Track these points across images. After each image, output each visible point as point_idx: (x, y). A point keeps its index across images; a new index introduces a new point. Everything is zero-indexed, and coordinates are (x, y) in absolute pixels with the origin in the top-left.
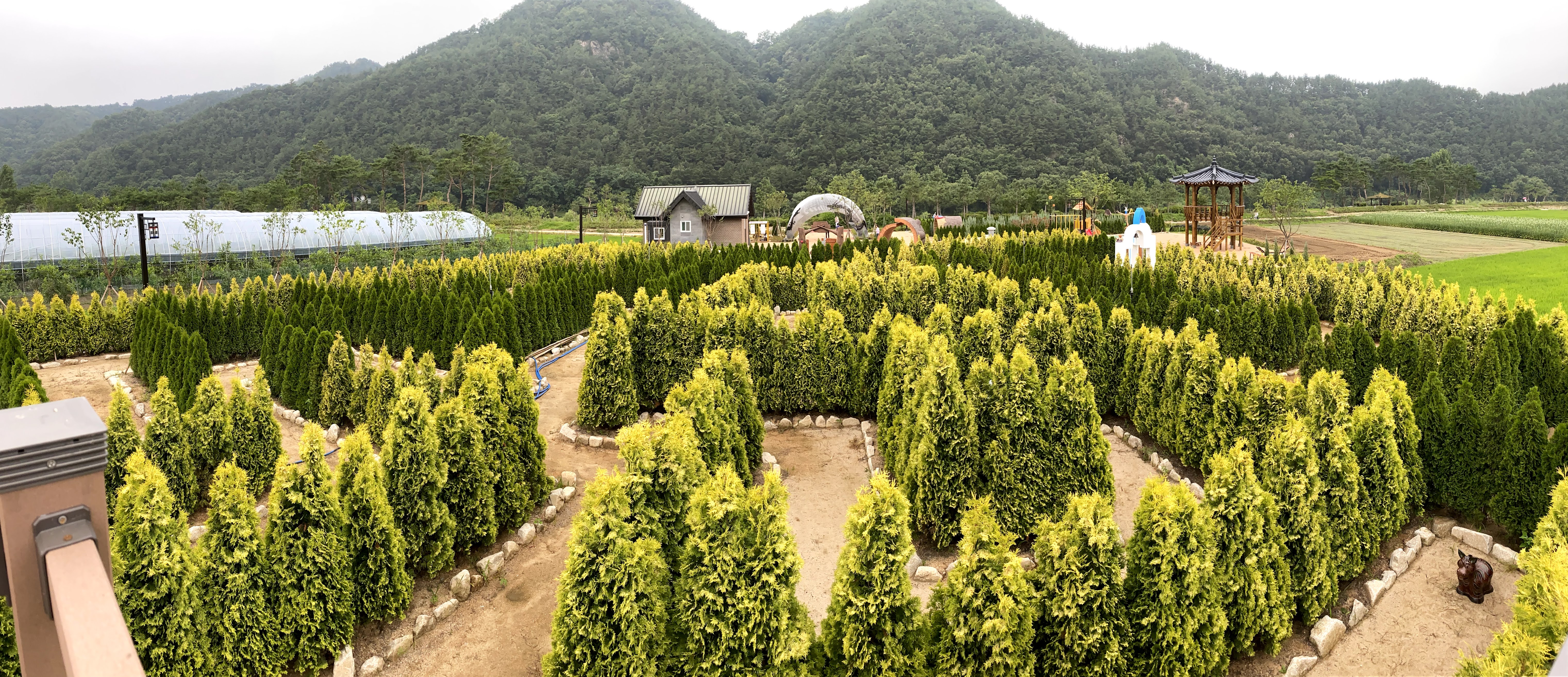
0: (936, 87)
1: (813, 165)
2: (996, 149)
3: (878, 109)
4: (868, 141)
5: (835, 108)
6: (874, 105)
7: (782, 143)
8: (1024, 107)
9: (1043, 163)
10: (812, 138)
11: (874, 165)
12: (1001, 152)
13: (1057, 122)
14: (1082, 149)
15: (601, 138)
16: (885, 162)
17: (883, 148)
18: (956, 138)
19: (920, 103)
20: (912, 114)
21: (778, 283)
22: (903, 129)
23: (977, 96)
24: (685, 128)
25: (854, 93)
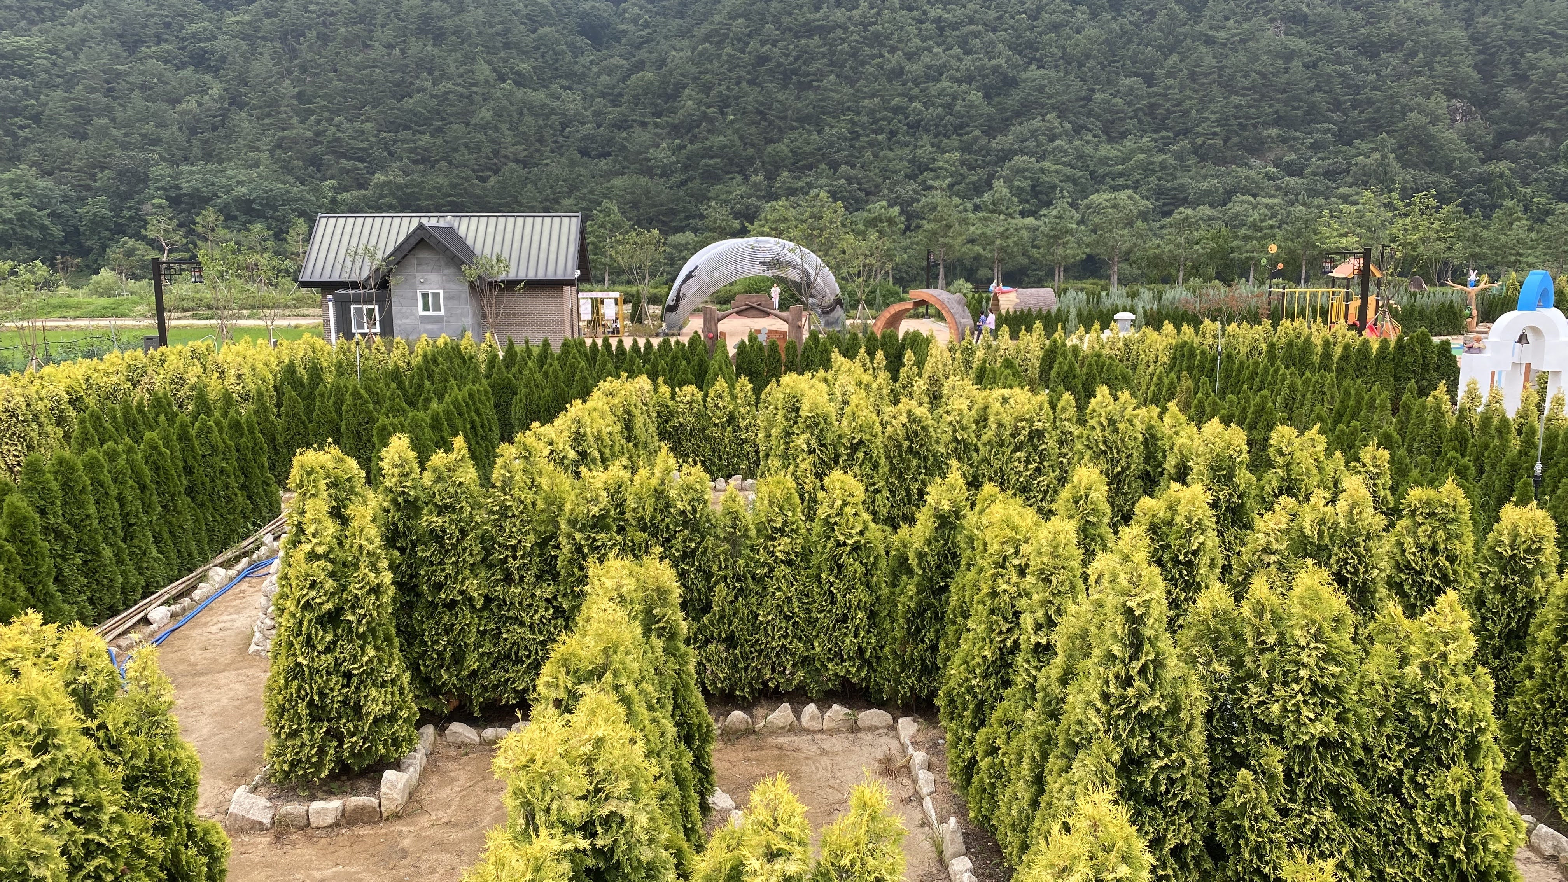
0: (993, 14)
1: (711, 176)
2: (1129, 144)
3: (863, 63)
4: (835, 130)
5: (762, 60)
6: (854, 55)
7: (638, 129)
8: (1203, 49)
9: (1243, 172)
10: (711, 121)
11: (850, 180)
12: (1141, 150)
13: (1284, 78)
14: (1345, 137)
15: (175, 101)
16: (874, 173)
17: (871, 144)
18: (1036, 123)
19: (956, 50)
20: (935, 74)
21: (674, 422)
22: (917, 105)
23: (1089, 31)
24: (402, 91)
25: (809, 30)
